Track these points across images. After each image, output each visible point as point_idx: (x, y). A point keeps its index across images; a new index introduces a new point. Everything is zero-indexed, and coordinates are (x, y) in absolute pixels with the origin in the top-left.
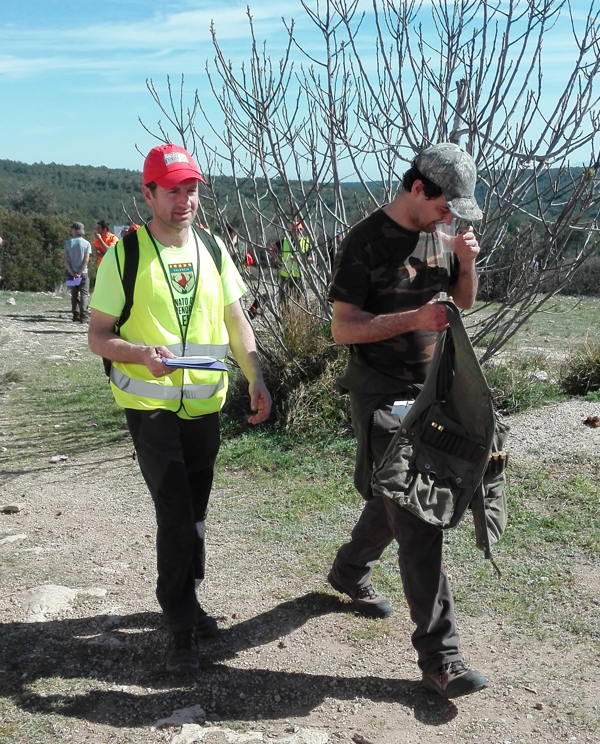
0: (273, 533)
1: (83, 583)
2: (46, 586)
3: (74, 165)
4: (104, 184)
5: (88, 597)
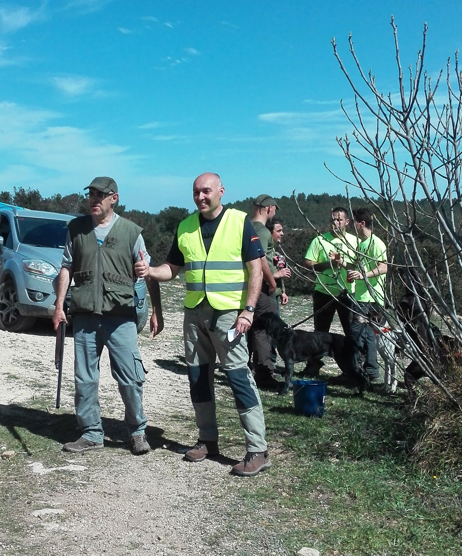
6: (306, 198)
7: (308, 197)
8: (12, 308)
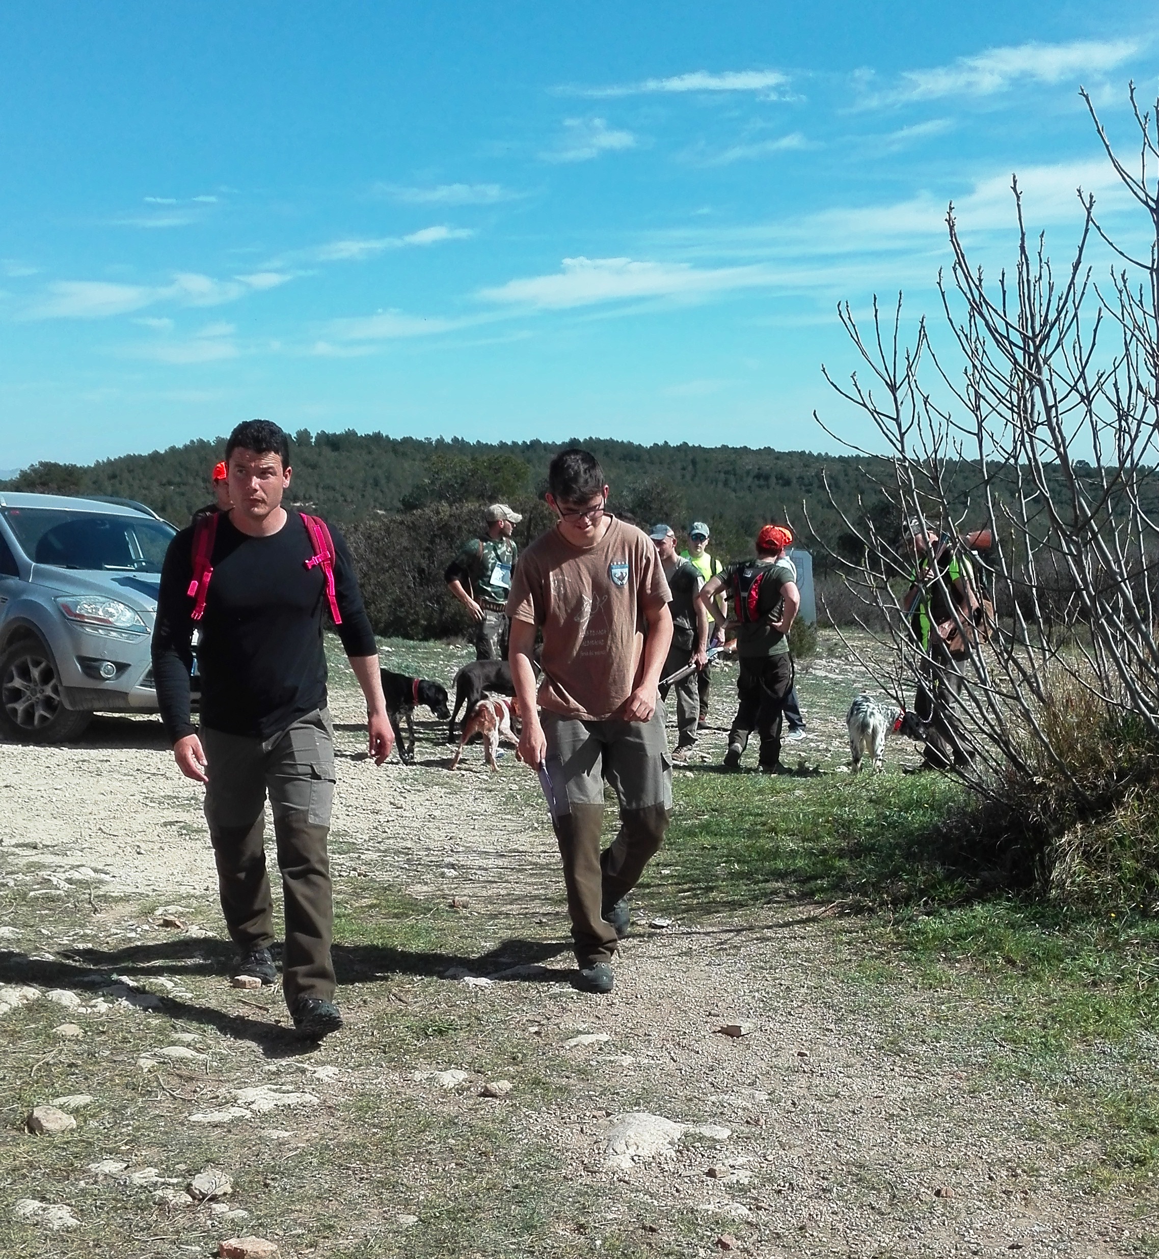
0: (1016, 1067)
1: (694, 1116)
2: (636, 1114)
3: (719, 446)
4: (767, 478)
5: (700, 1138)
6: (313, 440)
7: (316, 438)
8: (39, 695)
